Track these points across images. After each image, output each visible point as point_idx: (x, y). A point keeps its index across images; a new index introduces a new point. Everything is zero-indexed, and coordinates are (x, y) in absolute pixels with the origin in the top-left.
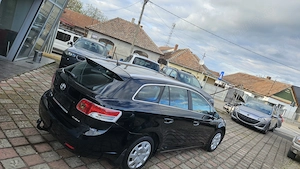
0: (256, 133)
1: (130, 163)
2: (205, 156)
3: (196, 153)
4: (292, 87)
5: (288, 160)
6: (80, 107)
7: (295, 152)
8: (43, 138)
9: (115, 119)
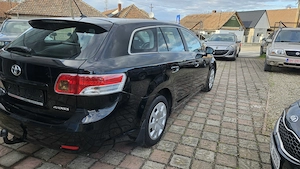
0: (228, 63)
1: (151, 134)
2: (208, 97)
3: (199, 97)
4: (236, 13)
5: (268, 74)
6: (61, 89)
7: (272, 64)
8: (21, 152)
9: (119, 87)
